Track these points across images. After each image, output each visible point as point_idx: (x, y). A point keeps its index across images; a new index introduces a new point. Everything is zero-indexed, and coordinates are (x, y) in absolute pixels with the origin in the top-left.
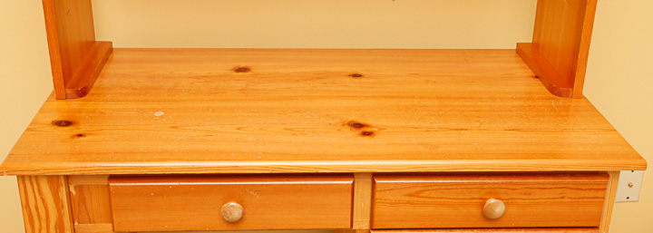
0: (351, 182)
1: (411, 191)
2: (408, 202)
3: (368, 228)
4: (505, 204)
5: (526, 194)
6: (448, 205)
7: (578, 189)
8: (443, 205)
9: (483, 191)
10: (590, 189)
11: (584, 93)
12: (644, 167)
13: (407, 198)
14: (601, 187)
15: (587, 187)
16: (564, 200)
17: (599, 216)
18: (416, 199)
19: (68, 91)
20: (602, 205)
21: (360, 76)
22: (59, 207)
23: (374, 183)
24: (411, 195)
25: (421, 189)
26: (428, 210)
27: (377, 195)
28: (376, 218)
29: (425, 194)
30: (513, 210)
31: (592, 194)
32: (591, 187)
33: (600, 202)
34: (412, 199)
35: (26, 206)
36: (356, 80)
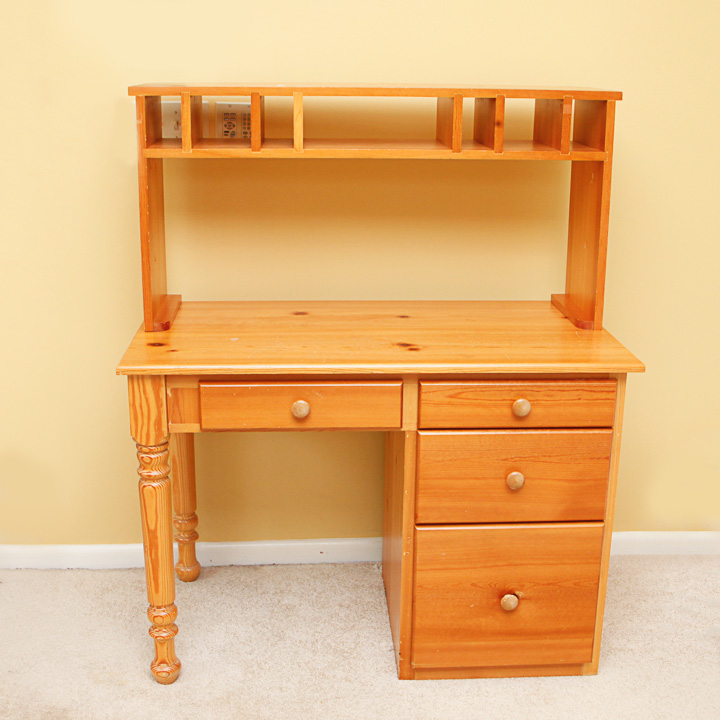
0: (400, 385)
1: (451, 393)
2: (449, 403)
3: (415, 429)
4: (532, 405)
5: (548, 396)
6: (483, 406)
7: (591, 391)
8: (478, 405)
9: (512, 393)
10: (602, 391)
11: (604, 325)
12: (643, 370)
13: (448, 400)
14: (611, 389)
15: (599, 389)
16: (581, 401)
17: (612, 417)
18: (455, 400)
19: (156, 325)
20: (613, 406)
21: (407, 317)
22: (159, 406)
23: (420, 386)
24: (451, 397)
25: (460, 391)
26: (466, 410)
27: (423, 396)
28: (422, 418)
29: (463, 395)
30: (539, 411)
31: (604, 396)
32: (603, 389)
33: (612, 403)
34: (453, 400)
35: (133, 405)
36: (403, 319)
